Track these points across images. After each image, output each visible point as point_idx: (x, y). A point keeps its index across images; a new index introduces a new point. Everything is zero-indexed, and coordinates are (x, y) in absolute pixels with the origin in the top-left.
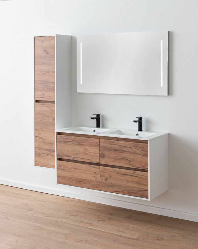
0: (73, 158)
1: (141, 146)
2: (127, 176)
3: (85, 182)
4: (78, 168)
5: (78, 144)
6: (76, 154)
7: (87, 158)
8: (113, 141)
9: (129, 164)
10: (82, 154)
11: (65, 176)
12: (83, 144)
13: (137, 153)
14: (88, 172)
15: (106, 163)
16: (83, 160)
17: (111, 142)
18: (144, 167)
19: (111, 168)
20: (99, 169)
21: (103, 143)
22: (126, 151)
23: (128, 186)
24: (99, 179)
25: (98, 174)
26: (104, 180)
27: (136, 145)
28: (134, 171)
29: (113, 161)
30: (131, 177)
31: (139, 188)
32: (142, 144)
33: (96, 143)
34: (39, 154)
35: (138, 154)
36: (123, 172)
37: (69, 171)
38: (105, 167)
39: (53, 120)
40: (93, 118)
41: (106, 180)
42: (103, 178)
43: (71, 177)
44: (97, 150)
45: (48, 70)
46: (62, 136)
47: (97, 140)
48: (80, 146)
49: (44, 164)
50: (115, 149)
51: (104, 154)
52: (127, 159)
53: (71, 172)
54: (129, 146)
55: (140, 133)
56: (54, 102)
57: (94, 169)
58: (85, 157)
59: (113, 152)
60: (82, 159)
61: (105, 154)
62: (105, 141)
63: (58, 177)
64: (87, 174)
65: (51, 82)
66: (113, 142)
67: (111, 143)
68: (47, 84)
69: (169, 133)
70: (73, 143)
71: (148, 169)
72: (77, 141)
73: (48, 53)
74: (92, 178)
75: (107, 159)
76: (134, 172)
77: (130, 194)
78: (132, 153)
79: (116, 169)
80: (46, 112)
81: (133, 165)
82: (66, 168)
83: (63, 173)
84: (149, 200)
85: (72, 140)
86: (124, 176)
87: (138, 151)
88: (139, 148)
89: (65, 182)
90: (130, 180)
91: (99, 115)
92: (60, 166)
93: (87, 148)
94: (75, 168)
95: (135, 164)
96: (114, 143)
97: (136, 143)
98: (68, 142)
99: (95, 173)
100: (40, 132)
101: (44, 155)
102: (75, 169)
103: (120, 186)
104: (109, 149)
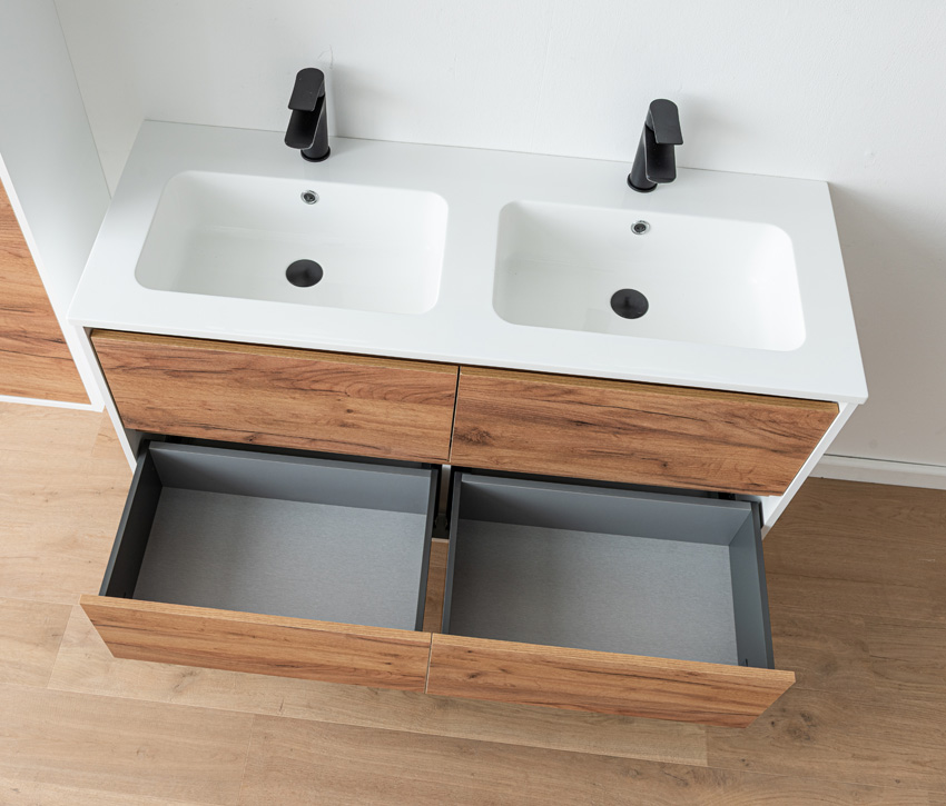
5: (282, 385)
17: (554, 392)
18: (757, 489)
33: (427, 390)
35: (741, 445)
50: (578, 419)
51: (484, 434)
54: (688, 412)
59: (553, 428)
60: (320, 443)
61: (493, 433)
67: (553, 395)
70: (238, 380)
72: (274, 374)
78: (699, 438)
81: (688, 477)
87: (744, 435)
93: (352, 403)
95: (699, 476)
96: (570, 398)
98: (199, 374)
104: (528, 418)
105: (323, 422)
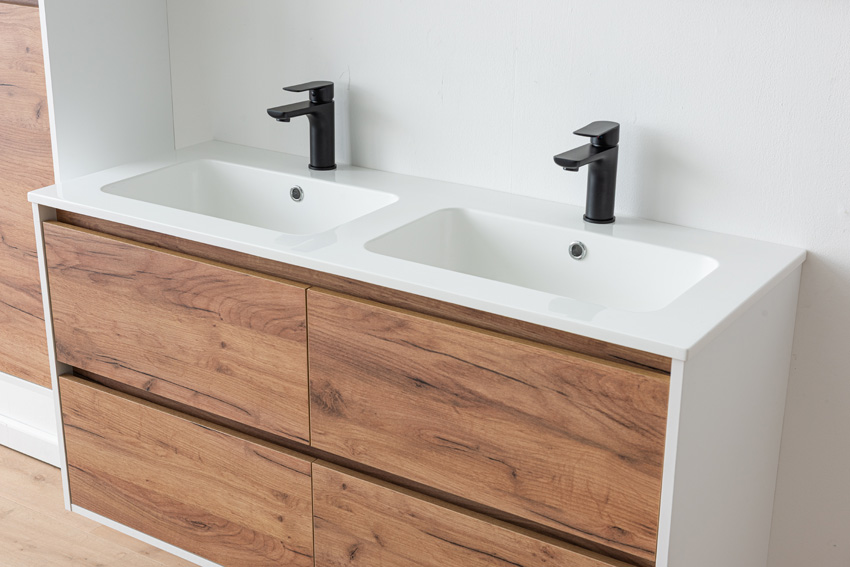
0: (146, 379)
1: (610, 388)
2: (493, 566)
3: (223, 531)
4: (180, 443)
5: (171, 298)
6: (160, 361)
7: (229, 397)
8: (401, 314)
9: (514, 495)
10: (197, 364)
11: (112, 473)
12: (200, 302)
13: (572, 427)
14: (237, 483)
16: (203, 405)
17: (388, 324)
18: (623, 539)
19: (387, 492)
20: (306, 481)
21: (328, 317)
22: (491, 403)
25: (302, 505)
26: (338, 553)
27: (569, 375)
28: (543, 544)
29: (400, 453)
33: (281, 315)
35: (584, 441)
36: (464, 534)
37: (130, 453)
38: (347, 478)
39: (38, 113)
40: (283, 115)
41: (352, 554)
42: (332, 536)
43: (142, 485)
44: (289, 362)
46: (75, 238)
47: (290, 294)
48: (182, 316)
49: (18, 360)
50: (414, 374)
51: (336, 395)
52: (499, 455)
53: (140, 457)
54: (516, 370)
55: (594, 237)
57: (276, 469)
58: (215, 391)
59: (397, 390)
60: (201, 398)
61: (346, 393)
62: (344, 307)
63: (72, 471)
64: (236, 489)
66: (402, 325)
67: (388, 329)
69: (808, 254)
70: (140, 290)
71: (653, 553)
72: (166, 281)
74: (264, 519)
75: (360, 432)
76: (545, 551)
78: (538, 423)
79: (415, 503)
81: (542, 504)
82: (111, 427)
83: (99, 457)
85: (131, 272)
87: (583, 419)
88: (593, 400)
89: (115, 505)
91: (329, 88)
92: (77, 413)
93: (227, 332)
94: (164, 440)
95: (554, 503)
96: (403, 335)
98: (112, 279)
99: (284, 496)
101: (11, 313)
102: (163, 444)
104: (372, 368)
105: (203, 362)
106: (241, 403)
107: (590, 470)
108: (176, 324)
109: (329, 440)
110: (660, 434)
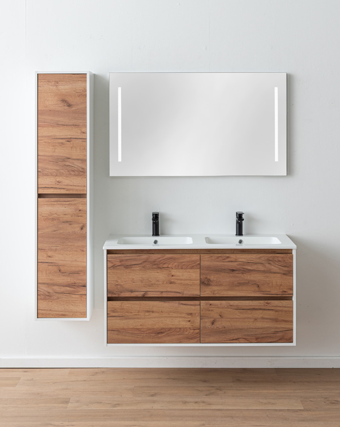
0: (143, 293)
1: (280, 259)
2: (254, 312)
3: (168, 332)
4: (155, 309)
5: (155, 267)
6: (149, 286)
7: (174, 290)
8: (227, 255)
9: (259, 291)
10: (163, 284)
11: (126, 327)
12: (165, 266)
13: (272, 271)
14: (175, 315)
15: (214, 294)
16: (164, 295)
18: (285, 293)
19: (224, 302)
20: (199, 307)
21: (206, 261)
22: (252, 270)
23: (255, 328)
24: (197, 324)
25: (197, 314)
26: (208, 325)
27: (270, 259)
28: (266, 301)
29: (228, 290)
30: (261, 311)
31: (276, 328)
32: (282, 255)
33: (192, 263)
34: (48, 294)
35: (275, 273)
36: (245, 306)
37: (135, 318)
38: (211, 302)
39: (82, 229)
41: (213, 323)
42: (206, 320)
43: (138, 327)
44: (195, 275)
45: (69, 137)
46: (119, 257)
47: (195, 257)
48: (158, 271)
49: (60, 311)
50: (232, 269)
51: (209, 280)
52: (255, 283)
53: (138, 318)
54: (258, 261)
56: (83, 196)
57: (188, 307)
58: (169, 289)
59: (226, 274)
60: (164, 293)
62: (212, 256)
63: (109, 332)
65: (78, 160)
66: (228, 257)
67: (224, 259)
68: (67, 163)
70: (143, 267)
71: (292, 294)
73: (69, 106)
74: (184, 323)
75: (215, 288)
76: (267, 303)
77: (259, 340)
78: (264, 272)
79: (232, 302)
80: (65, 215)
81: (266, 291)
82: (127, 312)
83: (120, 323)
84: (294, 344)
85: (139, 262)
86: (249, 311)
87: (274, 268)
88: (277, 263)
89: (126, 338)
90: (260, 316)
92: (113, 312)
93: (174, 272)
94: (149, 310)
95: (269, 290)
96: (228, 260)
97: (271, 255)
98: (133, 266)
99: (191, 314)
100: (50, 253)
101: (60, 295)
102: (148, 312)
103: (241, 330)
105: (165, 282)
106: (177, 291)
107: (276, 279)
108: (157, 274)
109: (207, 292)
110: (292, 266)
